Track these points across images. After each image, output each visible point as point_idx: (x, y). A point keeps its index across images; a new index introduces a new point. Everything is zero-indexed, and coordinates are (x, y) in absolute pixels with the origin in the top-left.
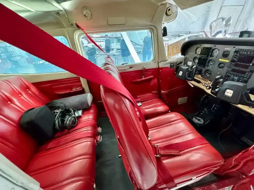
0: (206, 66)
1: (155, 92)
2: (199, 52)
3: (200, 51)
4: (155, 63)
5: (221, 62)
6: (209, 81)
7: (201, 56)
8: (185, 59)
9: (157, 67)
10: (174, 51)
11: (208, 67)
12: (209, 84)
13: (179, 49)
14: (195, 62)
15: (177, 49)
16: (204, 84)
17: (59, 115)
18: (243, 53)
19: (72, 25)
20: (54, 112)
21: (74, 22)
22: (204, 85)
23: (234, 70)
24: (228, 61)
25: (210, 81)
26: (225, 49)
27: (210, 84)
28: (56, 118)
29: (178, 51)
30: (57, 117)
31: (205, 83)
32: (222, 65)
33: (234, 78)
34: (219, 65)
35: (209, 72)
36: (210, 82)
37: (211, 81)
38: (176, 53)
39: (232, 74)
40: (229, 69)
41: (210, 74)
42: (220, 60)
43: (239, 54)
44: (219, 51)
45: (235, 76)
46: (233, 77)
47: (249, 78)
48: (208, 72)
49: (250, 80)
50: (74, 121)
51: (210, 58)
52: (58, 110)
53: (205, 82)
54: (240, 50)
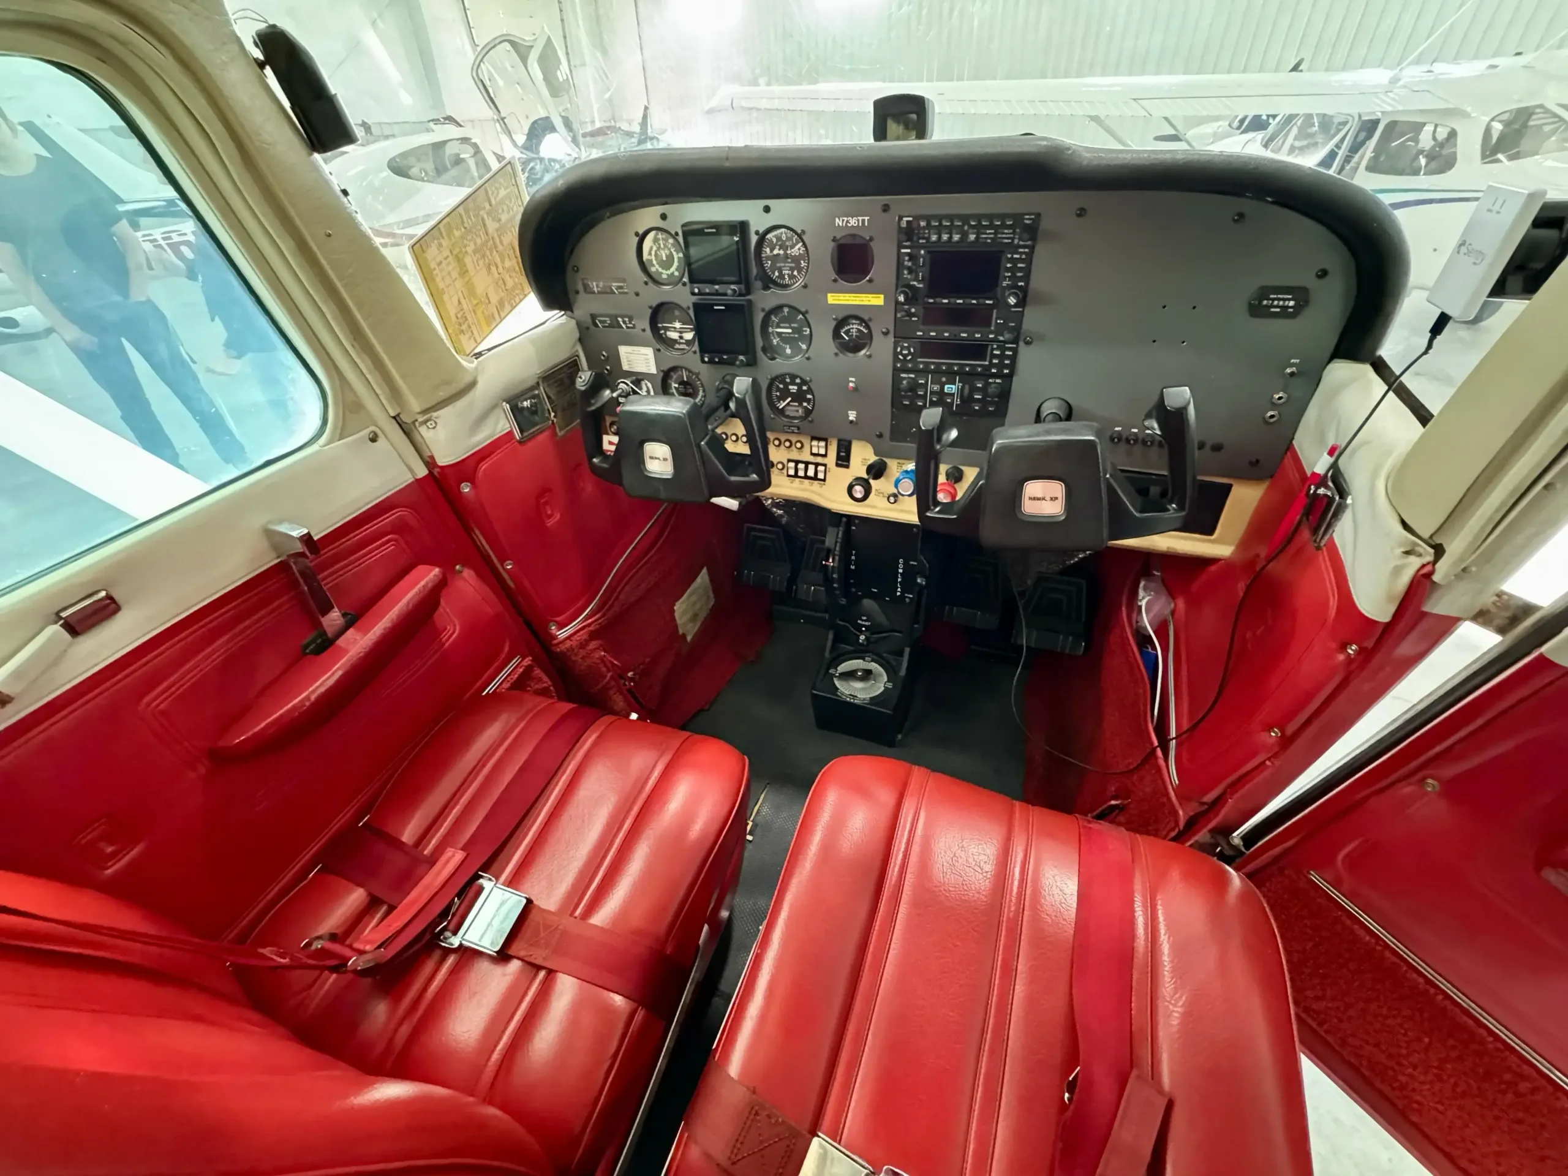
0: (760, 354)
1: (513, 668)
2: (667, 264)
3: (670, 257)
4: (374, 439)
5: (841, 316)
6: (815, 443)
7: (700, 294)
8: (585, 334)
9: (422, 472)
10: (480, 289)
11: (773, 359)
12: (819, 460)
13: (507, 264)
14: (670, 343)
15: (493, 269)
16: (796, 470)
18: (945, 237)
22: (796, 476)
23: (929, 348)
24: (878, 300)
25: (819, 439)
26: (838, 222)
27: (825, 456)
29: (510, 283)
31: (797, 462)
32: (854, 327)
33: (942, 388)
34: (836, 334)
35: (793, 388)
36: (823, 444)
37: (826, 440)
38: (501, 303)
39: (925, 372)
40: (903, 348)
41: (799, 397)
42: (833, 299)
43: (922, 247)
44: (803, 241)
45: (944, 379)
46: (936, 388)
47: (1011, 376)
48: (785, 393)
49: (1016, 381)
51: (764, 300)
53: (795, 455)
54: (923, 224)
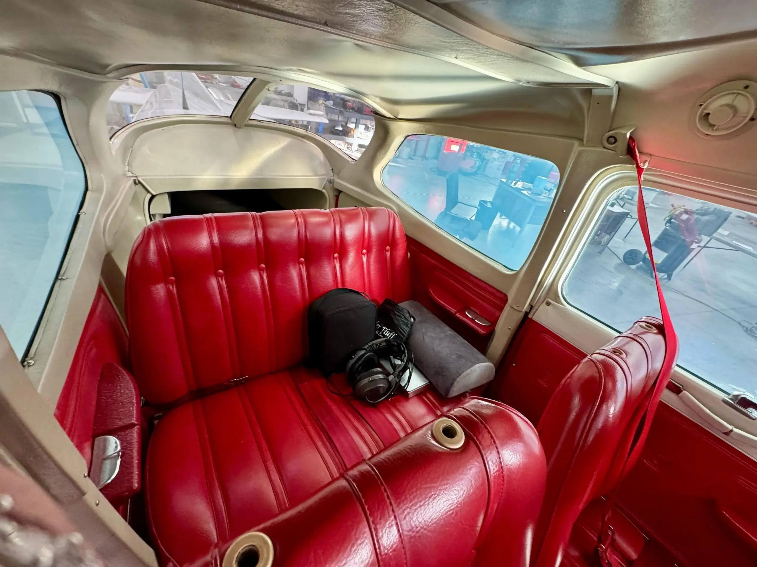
17: (380, 343)
19: (613, 140)
20: (381, 329)
21: (626, 134)
28: (370, 344)
30: (373, 344)
50: (382, 392)
52: (389, 331)
